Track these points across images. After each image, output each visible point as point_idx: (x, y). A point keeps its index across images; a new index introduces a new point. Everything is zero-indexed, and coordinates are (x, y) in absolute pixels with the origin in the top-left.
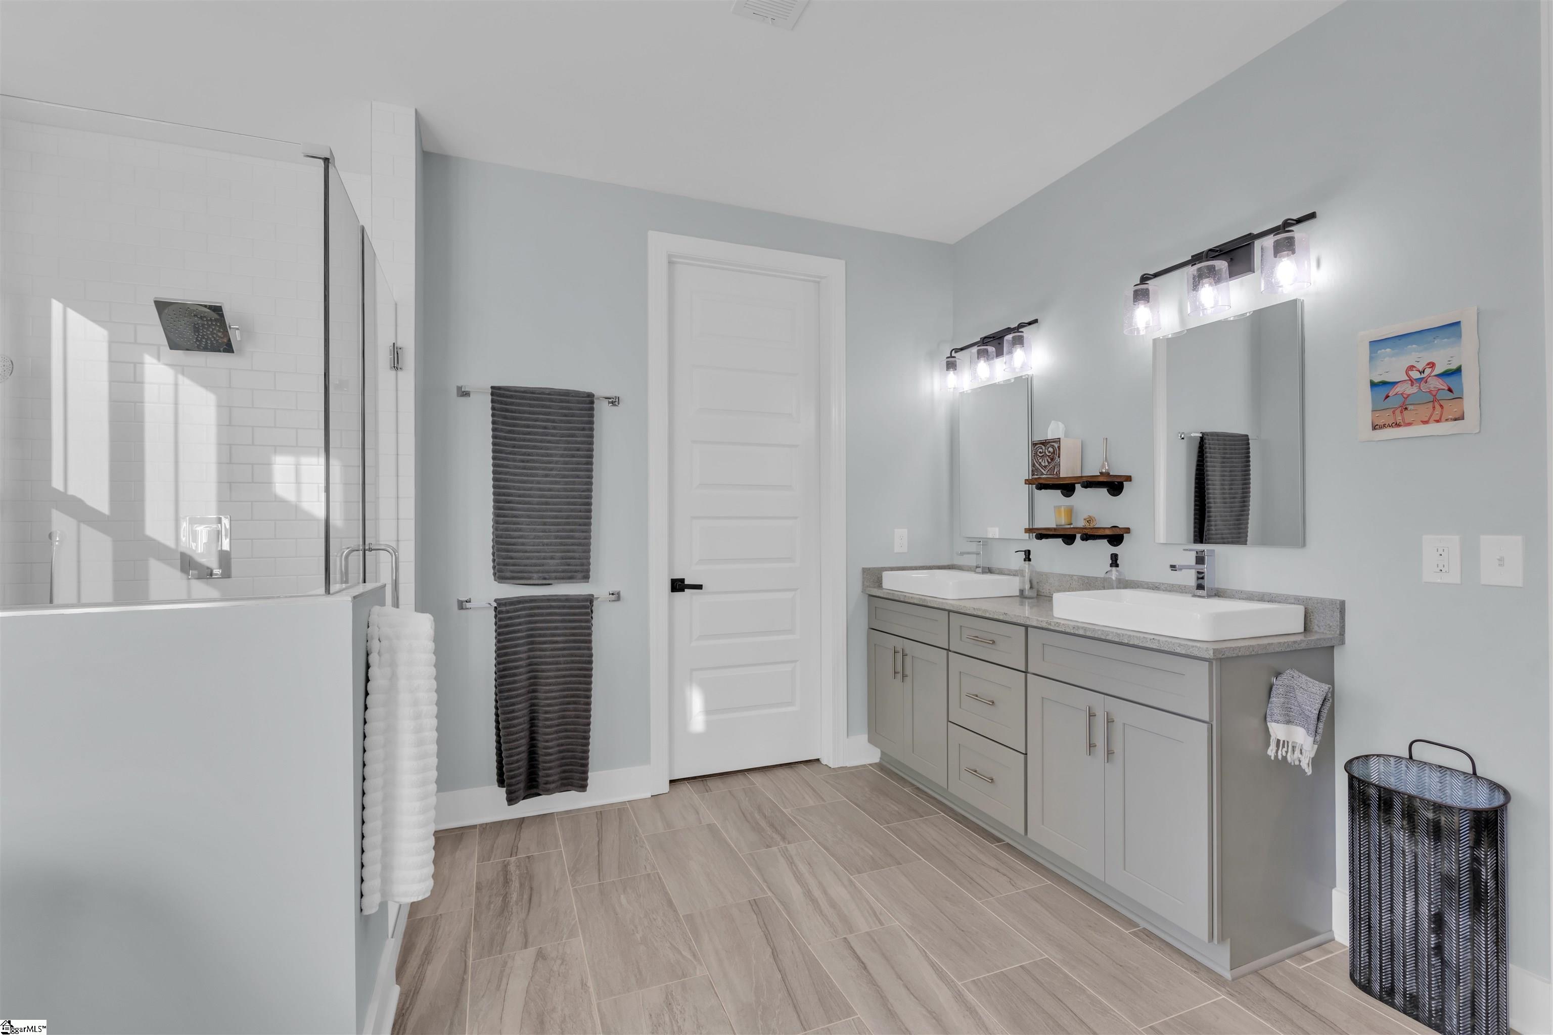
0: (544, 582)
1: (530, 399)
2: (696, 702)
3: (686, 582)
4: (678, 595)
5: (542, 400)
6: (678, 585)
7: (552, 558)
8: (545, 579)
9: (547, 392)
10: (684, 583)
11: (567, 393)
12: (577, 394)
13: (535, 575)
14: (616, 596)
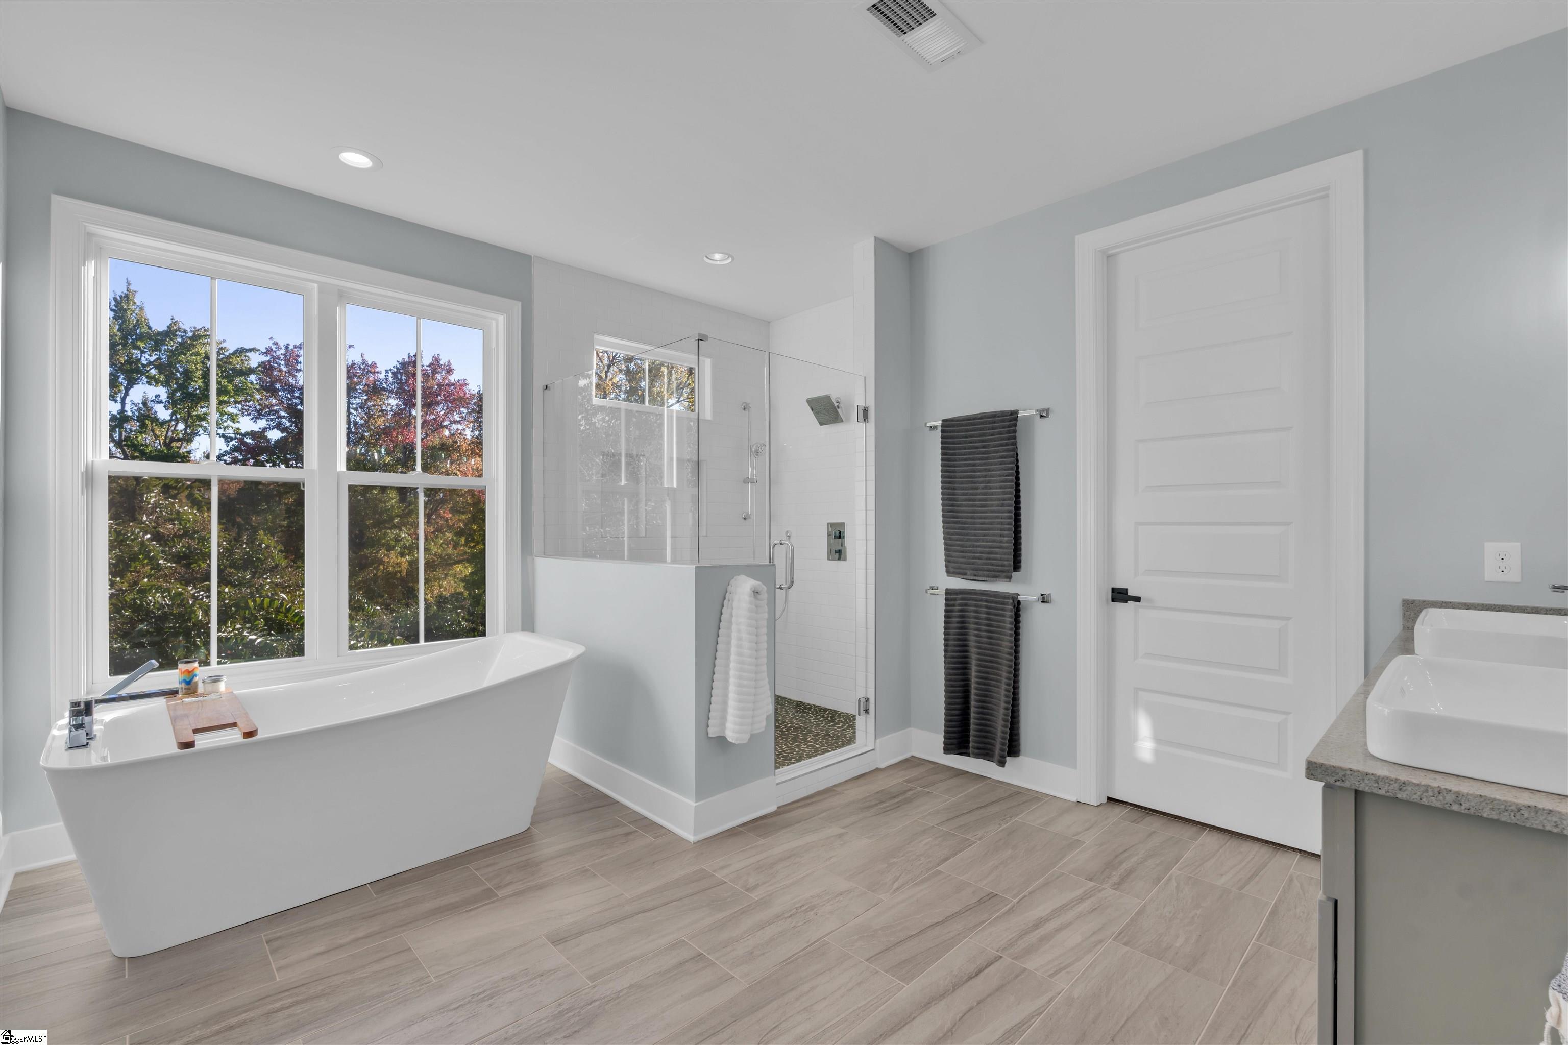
0: (975, 578)
1: (966, 425)
2: (1144, 726)
3: (1130, 593)
4: (1119, 606)
5: (974, 424)
6: (1120, 595)
7: (979, 558)
8: (975, 575)
9: (979, 416)
10: (1127, 594)
11: (994, 415)
12: (1003, 414)
13: (968, 572)
14: (1045, 599)
